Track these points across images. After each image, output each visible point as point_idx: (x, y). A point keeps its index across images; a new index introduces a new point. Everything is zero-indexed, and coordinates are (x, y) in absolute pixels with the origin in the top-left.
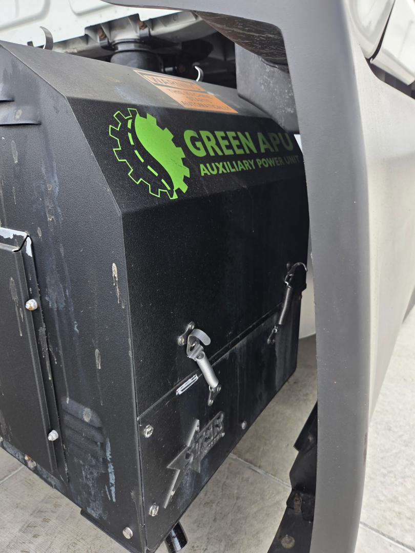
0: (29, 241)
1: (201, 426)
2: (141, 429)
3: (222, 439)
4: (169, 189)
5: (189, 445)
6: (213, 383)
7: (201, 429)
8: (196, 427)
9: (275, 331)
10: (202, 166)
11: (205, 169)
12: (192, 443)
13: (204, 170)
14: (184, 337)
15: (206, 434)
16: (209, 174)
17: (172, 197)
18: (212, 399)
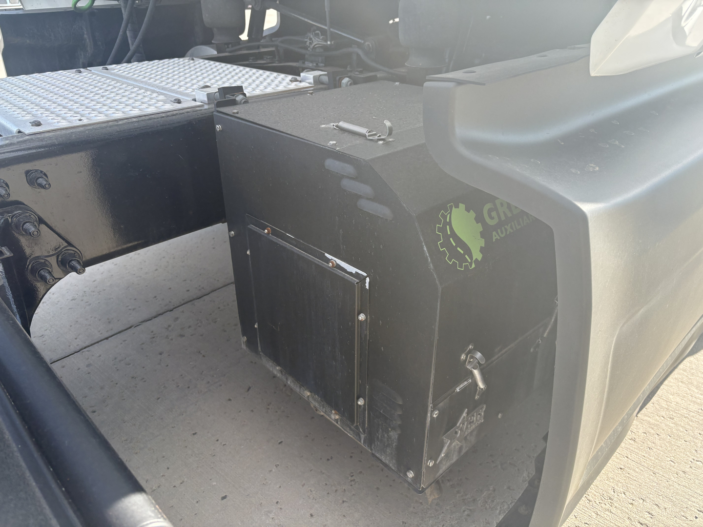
0: (368, 280)
1: (468, 414)
2: (432, 412)
3: (481, 423)
4: (470, 261)
5: (458, 425)
6: (481, 385)
7: (467, 415)
8: (464, 414)
9: (539, 342)
10: (494, 233)
11: (497, 235)
12: (460, 424)
13: (495, 236)
14: (465, 354)
15: (471, 419)
16: (499, 238)
17: (471, 267)
18: (478, 395)
